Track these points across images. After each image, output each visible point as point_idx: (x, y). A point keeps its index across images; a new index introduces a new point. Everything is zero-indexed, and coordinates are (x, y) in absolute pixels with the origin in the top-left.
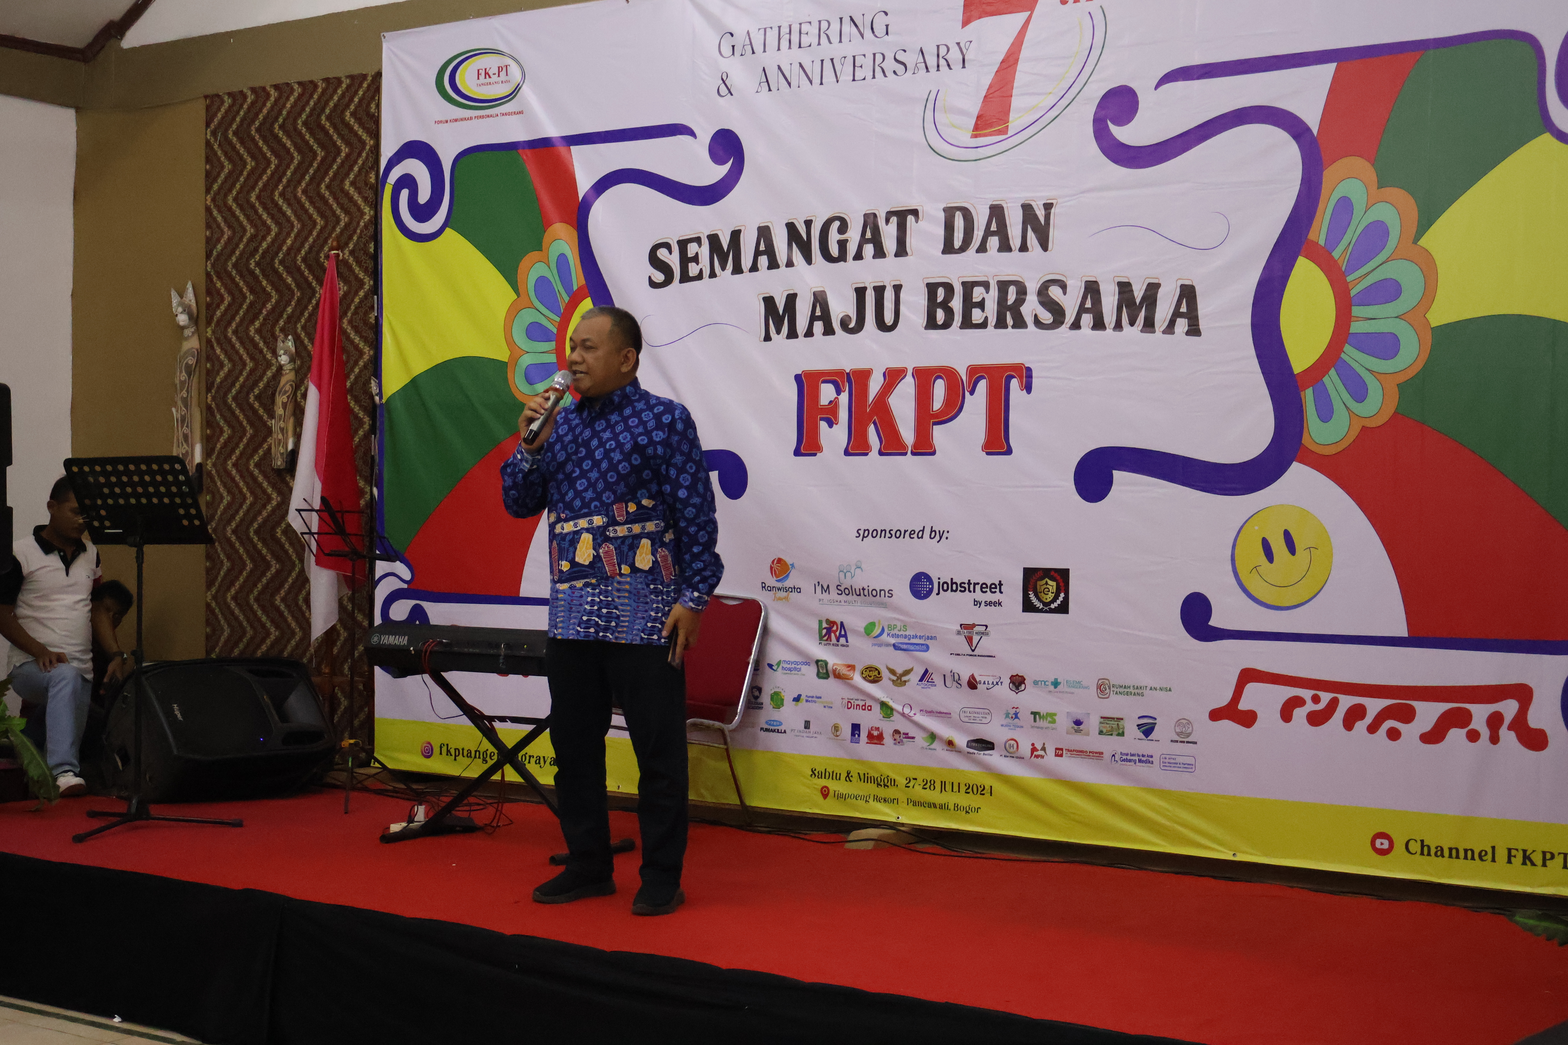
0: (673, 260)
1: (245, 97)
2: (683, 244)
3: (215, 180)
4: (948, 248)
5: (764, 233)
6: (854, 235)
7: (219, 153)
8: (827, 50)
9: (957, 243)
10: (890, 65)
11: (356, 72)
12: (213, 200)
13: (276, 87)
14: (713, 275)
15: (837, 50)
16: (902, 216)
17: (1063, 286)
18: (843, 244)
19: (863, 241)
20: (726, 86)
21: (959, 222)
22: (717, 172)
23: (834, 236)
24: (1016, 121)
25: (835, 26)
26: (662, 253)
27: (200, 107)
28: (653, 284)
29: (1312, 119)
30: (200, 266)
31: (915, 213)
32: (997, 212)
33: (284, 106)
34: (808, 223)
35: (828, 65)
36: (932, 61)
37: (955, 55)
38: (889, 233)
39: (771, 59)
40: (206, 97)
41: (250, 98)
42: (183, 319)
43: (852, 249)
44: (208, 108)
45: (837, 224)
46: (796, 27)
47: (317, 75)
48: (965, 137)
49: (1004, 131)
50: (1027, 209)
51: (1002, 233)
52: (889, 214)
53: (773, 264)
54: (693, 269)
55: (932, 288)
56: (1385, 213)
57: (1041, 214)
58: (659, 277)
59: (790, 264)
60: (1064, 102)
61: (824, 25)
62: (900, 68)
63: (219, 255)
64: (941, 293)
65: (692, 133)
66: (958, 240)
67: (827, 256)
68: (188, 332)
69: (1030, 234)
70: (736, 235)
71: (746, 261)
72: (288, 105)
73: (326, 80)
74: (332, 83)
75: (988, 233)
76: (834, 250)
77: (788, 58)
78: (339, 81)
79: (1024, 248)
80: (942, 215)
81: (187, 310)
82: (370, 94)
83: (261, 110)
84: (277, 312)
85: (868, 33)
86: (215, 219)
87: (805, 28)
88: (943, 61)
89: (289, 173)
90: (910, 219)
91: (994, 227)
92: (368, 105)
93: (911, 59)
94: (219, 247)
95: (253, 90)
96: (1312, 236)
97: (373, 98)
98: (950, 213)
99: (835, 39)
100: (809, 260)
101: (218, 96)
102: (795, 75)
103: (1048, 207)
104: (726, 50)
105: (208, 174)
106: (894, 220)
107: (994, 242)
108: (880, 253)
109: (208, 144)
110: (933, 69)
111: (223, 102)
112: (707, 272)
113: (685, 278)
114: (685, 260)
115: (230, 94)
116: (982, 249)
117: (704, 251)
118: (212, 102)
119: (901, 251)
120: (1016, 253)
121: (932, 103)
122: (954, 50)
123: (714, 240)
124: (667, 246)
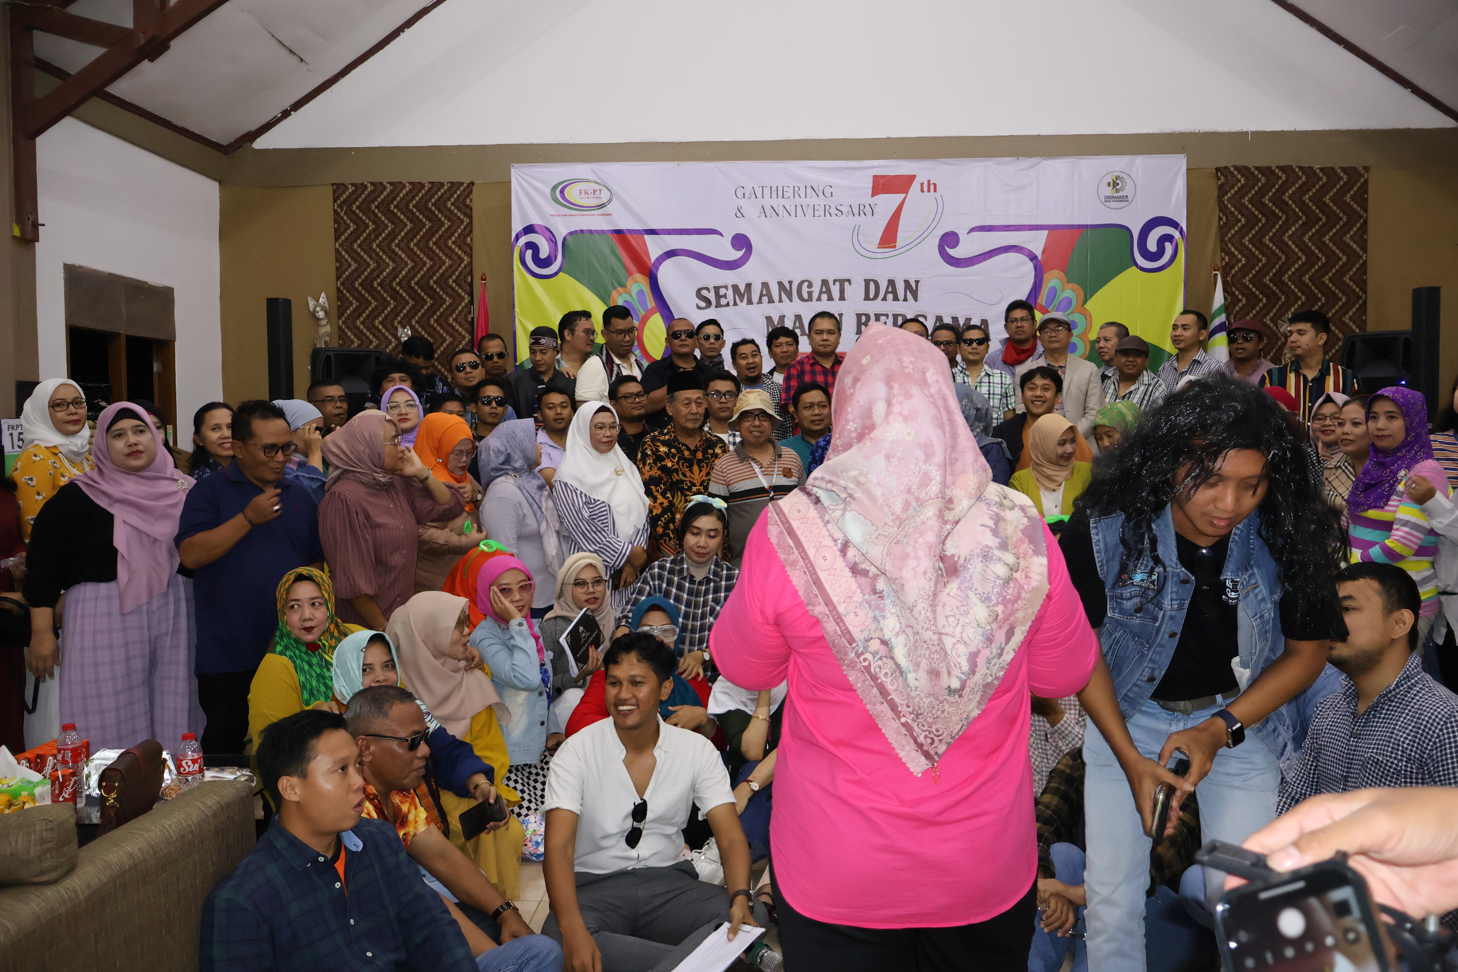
0: (712, 296)
1: (366, 187)
2: (717, 289)
3: (343, 234)
4: (867, 298)
5: (765, 285)
6: (816, 289)
7: (345, 218)
8: (798, 201)
9: (872, 296)
10: (833, 211)
11: (455, 180)
12: (341, 245)
13: (391, 183)
14: (735, 304)
15: (803, 201)
16: (842, 283)
17: (925, 318)
18: (810, 294)
19: (821, 292)
20: (740, 213)
21: (872, 286)
22: (737, 255)
23: (805, 289)
24: (900, 241)
25: (803, 190)
26: (704, 293)
27: (329, 191)
28: (699, 307)
29: (1038, 252)
30: (332, 284)
31: (849, 281)
32: (891, 283)
33: (398, 195)
34: (790, 282)
35: (799, 208)
36: (856, 211)
37: (868, 210)
38: (835, 290)
39: (767, 202)
40: (333, 184)
41: (370, 188)
42: (321, 314)
43: (815, 295)
44: (334, 192)
45: (806, 284)
46: (780, 189)
47: (425, 179)
48: (874, 247)
49: (895, 247)
50: (907, 283)
51: (894, 292)
52: (835, 281)
53: (771, 301)
54: (723, 301)
55: (859, 316)
56: (1068, 293)
57: (914, 285)
58: (703, 304)
59: (781, 301)
60: (924, 236)
61: (796, 189)
62: (839, 213)
63: (347, 278)
64: (864, 319)
65: (721, 235)
66: (872, 294)
67: (801, 298)
68: (324, 322)
69: (908, 293)
70: (749, 286)
71: (755, 298)
72: (401, 195)
73: (432, 183)
74: (436, 186)
75: (887, 292)
76: (806, 296)
77: (778, 203)
78: (442, 185)
79: (905, 300)
80: (863, 283)
81: (323, 309)
82: (466, 193)
83: (379, 196)
84: (395, 313)
85: (821, 194)
86: (343, 256)
87: (785, 189)
88: (861, 212)
89: (403, 234)
90: (846, 283)
91: (890, 289)
92: (465, 199)
93: (845, 209)
94: (347, 273)
95: (372, 184)
96: (1039, 301)
97: (468, 196)
98: (867, 282)
99: (803, 196)
100: (791, 300)
101: (343, 184)
102: (781, 211)
103: (917, 282)
104: (740, 195)
105: (336, 230)
106: (838, 284)
107: (890, 296)
108: (830, 298)
109: (335, 211)
110: (857, 216)
111: (347, 188)
112: (732, 303)
113: (718, 305)
114: (718, 296)
115: (352, 185)
116: (884, 299)
117: (730, 293)
118: (337, 188)
119: (842, 298)
120: (901, 302)
121: (856, 230)
122: (867, 207)
123: (735, 288)
124: (708, 289)
